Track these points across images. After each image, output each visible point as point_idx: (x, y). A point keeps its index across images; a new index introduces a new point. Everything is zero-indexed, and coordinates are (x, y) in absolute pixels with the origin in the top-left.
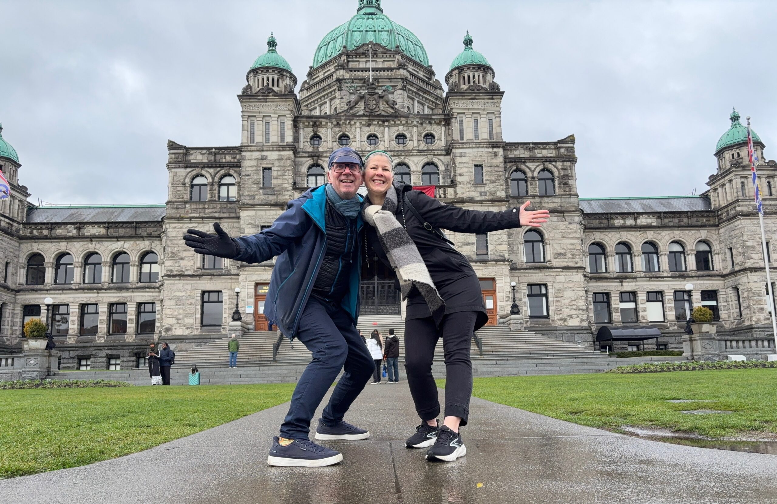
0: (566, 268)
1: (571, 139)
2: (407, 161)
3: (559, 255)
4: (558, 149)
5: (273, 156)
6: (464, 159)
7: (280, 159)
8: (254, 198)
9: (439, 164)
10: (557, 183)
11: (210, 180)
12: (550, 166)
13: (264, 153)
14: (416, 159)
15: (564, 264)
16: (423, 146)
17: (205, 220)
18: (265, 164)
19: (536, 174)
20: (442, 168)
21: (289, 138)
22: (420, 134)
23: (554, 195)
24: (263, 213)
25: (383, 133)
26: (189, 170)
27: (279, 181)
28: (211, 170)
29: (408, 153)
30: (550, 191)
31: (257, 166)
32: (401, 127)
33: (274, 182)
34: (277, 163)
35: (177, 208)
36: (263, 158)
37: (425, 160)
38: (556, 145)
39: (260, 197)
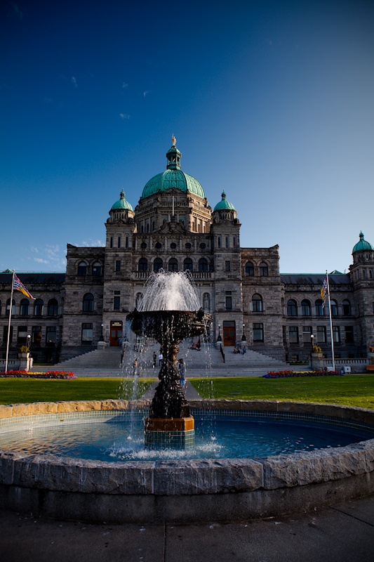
0: (273, 315)
1: (277, 246)
2: (191, 257)
3: (269, 308)
4: (270, 252)
5: (121, 254)
6: (220, 258)
7: (125, 256)
8: (111, 276)
9: (208, 259)
10: (269, 270)
11: (88, 264)
12: (266, 261)
13: (117, 253)
14: (195, 256)
15: (272, 313)
16: (199, 249)
17: (85, 286)
18: (117, 259)
19: (258, 265)
20: (209, 261)
21: (130, 245)
22: (198, 244)
23: (268, 276)
24: (115, 284)
25: (179, 242)
26: (77, 259)
27: (125, 268)
28: (89, 259)
29: (192, 253)
30: (266, 274)
31: (114, 260)
32: (188, 240)
33: (122, 268)
34: (123, 258)
35: (71, 279)
36: (117, 256)
37: (200, 257)
38: (269, 250)
39: (114, 276)
